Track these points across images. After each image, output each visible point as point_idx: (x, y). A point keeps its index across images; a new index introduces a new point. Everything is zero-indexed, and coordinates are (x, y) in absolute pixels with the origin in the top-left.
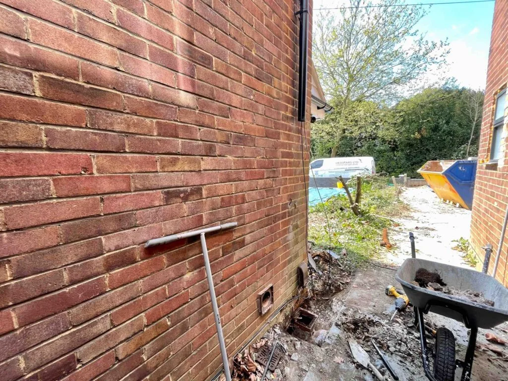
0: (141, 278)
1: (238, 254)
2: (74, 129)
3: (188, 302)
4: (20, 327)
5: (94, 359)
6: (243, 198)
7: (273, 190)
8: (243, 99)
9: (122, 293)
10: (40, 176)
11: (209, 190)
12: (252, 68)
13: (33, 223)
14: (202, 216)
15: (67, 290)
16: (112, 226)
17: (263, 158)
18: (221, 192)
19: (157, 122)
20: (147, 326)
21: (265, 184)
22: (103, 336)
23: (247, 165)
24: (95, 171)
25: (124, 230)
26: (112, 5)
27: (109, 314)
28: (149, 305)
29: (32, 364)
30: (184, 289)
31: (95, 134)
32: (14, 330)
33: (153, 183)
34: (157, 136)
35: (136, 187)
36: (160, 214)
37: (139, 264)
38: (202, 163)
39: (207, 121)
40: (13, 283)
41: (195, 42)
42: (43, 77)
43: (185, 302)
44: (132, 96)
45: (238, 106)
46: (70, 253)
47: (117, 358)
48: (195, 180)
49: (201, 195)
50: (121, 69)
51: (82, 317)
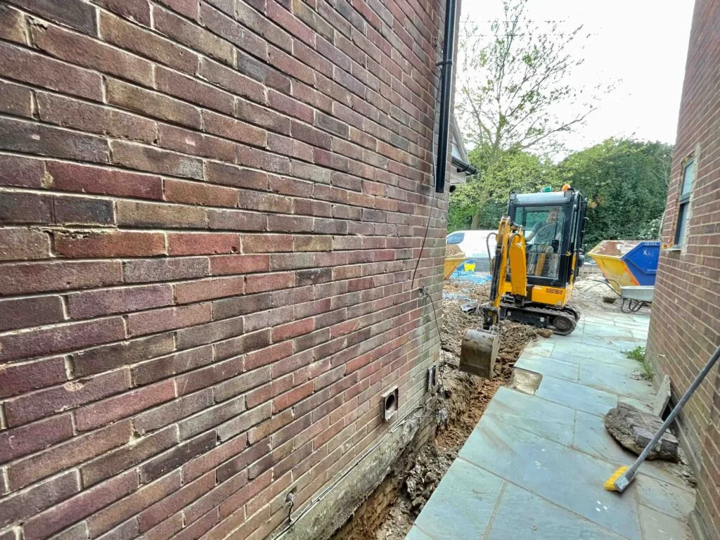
0: (272, 362)
1: (363, 346)
2: (228, 210)
3: (311, 395)
4: (179, 396)
5: (231, 438)
6: (371, 282)
7: (403, 274)
8: (377, 169)
9: (256, 376)
10: (201, 255)
11: (338, 272)
12: (387, 134)
13: (195, 299)
14: (330, 299)
15: (214, 366)
16: (251, 306)
17: (394, 236)
18: (349, 275)
19: (295, 200)
20: (274, 414)
21: (395, 267)
22: (238, 417)
23: (377, 246)
24: (241, 251)
25: (261, 310)
26: (265, 87)
27: (244, 395)
28: (277, 392)
29: (185, 434)
30: (309, 379)
31: (244, 214)
32: (174, 399)
33: (289, 263)
34: (295, 214)
35: (274, 268)
36: (293, 295)
37: (270, 347)
38: (333, 241)
39: (339, 197)
40: (177, 354)
41: (333, 112)
42: (210, 163)
43: (309, 394)
44: (275, 175)
45: (370, 178)
46: (219, 330)
47: (248, 442)
48: (325, 260)
49: (330, 276)
50: (268, 148)
51: (224, 395)
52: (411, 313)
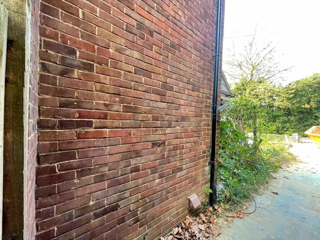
0: (141, 178)
1: (179, 174)
2: (128, 121)
3: (156, 193)
4: (107, 188)
5: (124, 207)
6: (183, 146)
7: (198, 143)
8: (186, 101)
9: (135, 182)
10: (118, 137)
11: (168, 142)
12: (190, 87)
13: (115, 153)
14: (165, 154)
15: (119, 178)
16: (134, 155)
17: (193, 127)
18: (173, 144)
19: (152, 116)
20: (141, 199)
21: (194, 140)
22: (127, 199)
23: (186, 131)
24: (132, 135)
25: (138, 157)
26: (143, 77)
27: (129, 190)
28: (142, 191)
29: (108, 203)
30: (155, 187)
31: (133, 122)
32: (105, 189)
33: (149, 139)
34: (152, 120)
35: (143, 141)
36: (150, 152)
37: (140, 172)
38: (167, 130)
39: (170, 113)
40: (108, 172)
41: (168, 82)
42: (123, 105)
44: (145, 107)
45: (183, 104)
46: (122, 164)
47: (130, 210)
48: (163, 138)
49: (165, 145)
50: (143, 98)
51: (122, 189)
52: (202, 161)
